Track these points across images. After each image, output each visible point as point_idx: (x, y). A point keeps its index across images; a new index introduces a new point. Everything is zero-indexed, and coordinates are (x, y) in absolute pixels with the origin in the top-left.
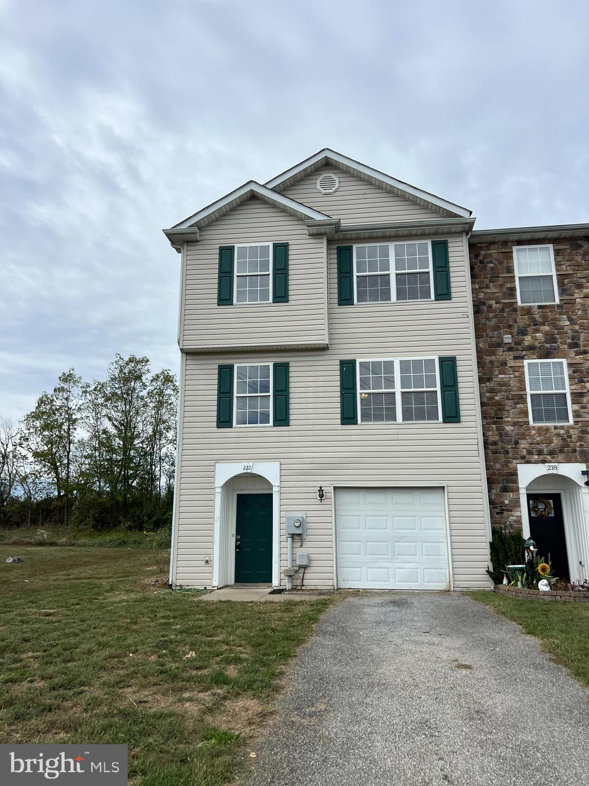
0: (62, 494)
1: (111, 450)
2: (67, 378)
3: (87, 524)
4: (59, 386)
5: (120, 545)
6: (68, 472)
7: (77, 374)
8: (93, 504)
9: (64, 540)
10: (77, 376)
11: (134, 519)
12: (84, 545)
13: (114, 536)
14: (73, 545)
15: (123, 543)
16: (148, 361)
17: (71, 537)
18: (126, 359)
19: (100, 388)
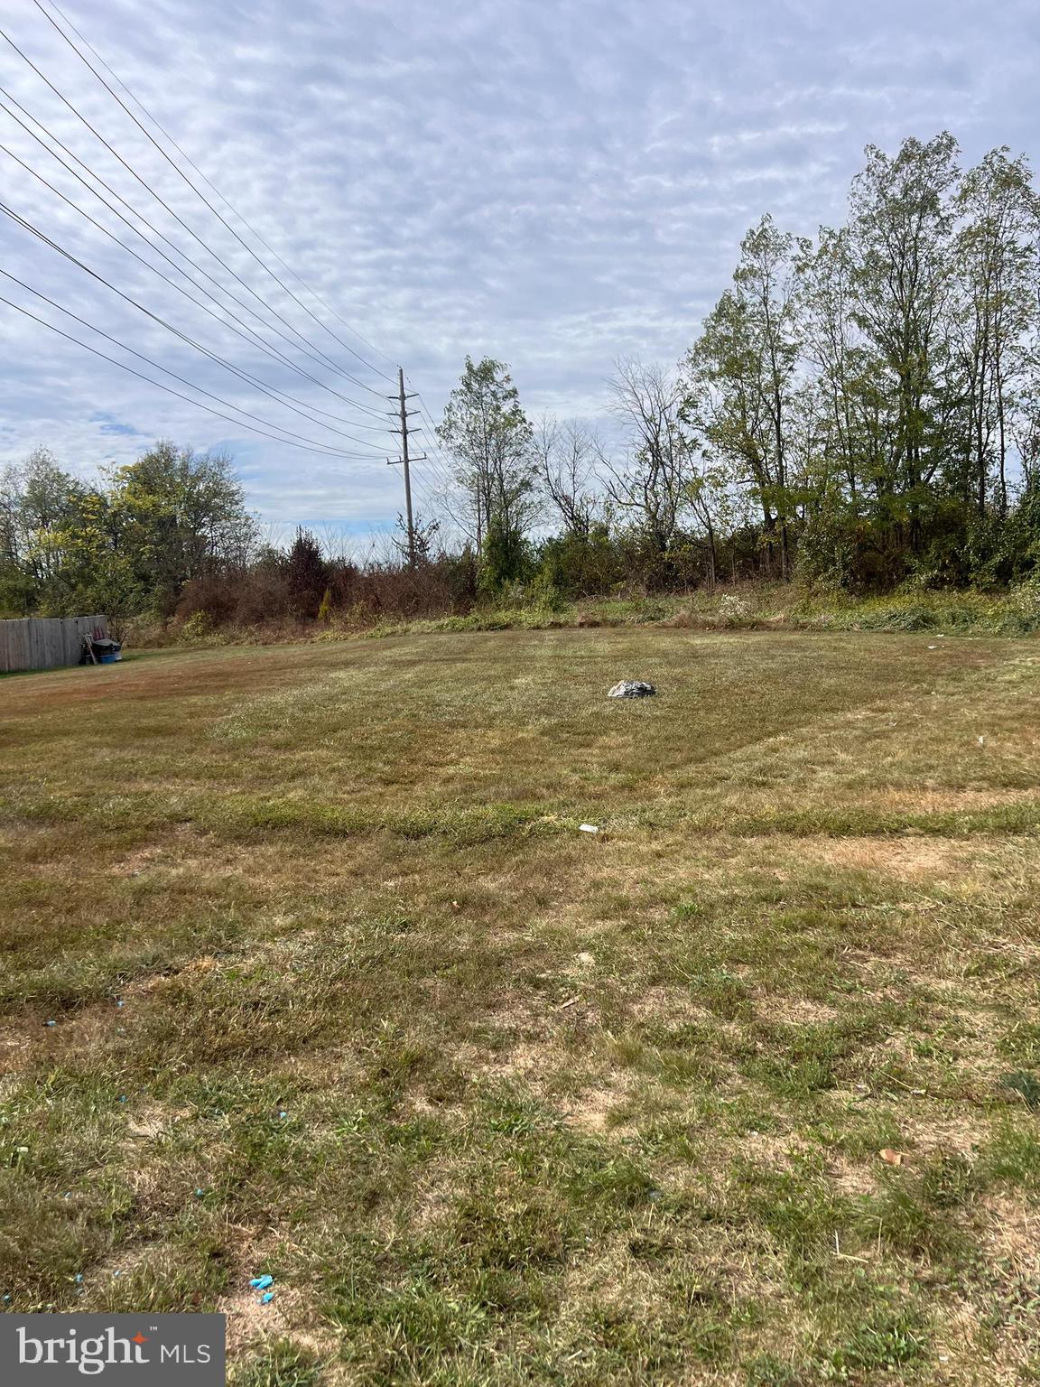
0: (773, 517)
1: (873, 399)
2: (759, 243)
3: (830, 578)
4: (743, 266)
5: (916, 626)
6: (782, 467)
7: (780, 224)
8: (841, 531)
9: (781, 616)
10: (781, 233)
11: (944, 563)
12: (829, 629)
13: (899, 604)
14: (803, 627)
15: (925, 622)
16: (952, 142)
17: (797, 609)
18: (893, 155)
19: (836, 248)
